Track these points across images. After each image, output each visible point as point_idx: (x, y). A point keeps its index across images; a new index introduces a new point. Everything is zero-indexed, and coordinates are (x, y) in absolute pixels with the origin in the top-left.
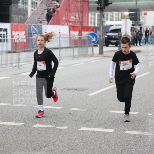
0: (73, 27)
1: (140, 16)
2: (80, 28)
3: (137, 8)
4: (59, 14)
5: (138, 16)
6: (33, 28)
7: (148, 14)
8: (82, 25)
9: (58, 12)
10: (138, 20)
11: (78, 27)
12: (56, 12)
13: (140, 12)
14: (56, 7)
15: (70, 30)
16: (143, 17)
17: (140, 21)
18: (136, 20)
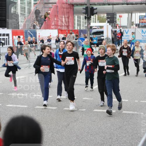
0: (62, 30)
1: (116, 19)
2: (67, 31)
3: (114, 12)
4: (49, 19)
5: (115, 19)
6: (29, 32)
7: (123, 16)
8: (68, 28)
9: (49, 18)
10: (115, 23)
11: (65, 30)
12: (47, 18)
13: (116, 15)
14: (46, 14)
15: (59, 33)
16: (118, 19)
17: (116, 23)
18: (114, 23)
